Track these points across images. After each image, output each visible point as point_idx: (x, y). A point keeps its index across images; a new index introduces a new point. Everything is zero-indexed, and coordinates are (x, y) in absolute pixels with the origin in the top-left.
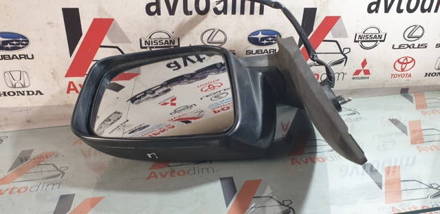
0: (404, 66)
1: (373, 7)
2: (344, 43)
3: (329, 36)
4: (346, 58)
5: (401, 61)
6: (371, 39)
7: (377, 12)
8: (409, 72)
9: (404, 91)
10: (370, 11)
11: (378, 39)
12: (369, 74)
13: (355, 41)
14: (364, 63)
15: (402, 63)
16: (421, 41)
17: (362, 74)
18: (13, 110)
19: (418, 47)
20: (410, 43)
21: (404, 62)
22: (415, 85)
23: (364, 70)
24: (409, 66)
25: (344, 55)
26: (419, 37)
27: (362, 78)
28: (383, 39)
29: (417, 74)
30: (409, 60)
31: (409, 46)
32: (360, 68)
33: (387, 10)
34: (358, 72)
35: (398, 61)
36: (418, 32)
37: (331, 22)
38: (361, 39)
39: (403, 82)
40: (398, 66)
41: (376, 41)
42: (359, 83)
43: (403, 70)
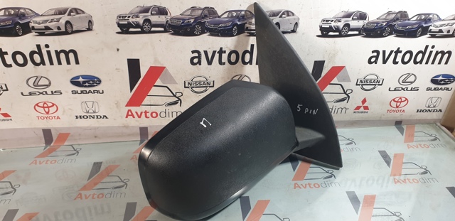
0: (398, 104)
1: (373, 60)
2: (347, 86)
3: (335, 81)
4: (349, 97)
5: (396, 100)
6: (370, 83)
7: (376, 63)
8: (403, 109)
9: (398, 124)
10: (370, 62)
11: (377, 83)
12: (368, 109)
13: (357, 85)
14: (364, 101)
15: (397, 102)
16: (413, 86)
17: (362, 109)
18: (85, 129)
19: (411, 90)
20: (404, 87)
21: (399, 101)
22: (408, 118)
23: (364, 106)
24: (403, 104)
25: (347, 95)
26: (412, 83)
27: (362, 112)
28: (380, 83)
29: (409, 110)
30: (403, 99)
31: (403, 89)
32: (361, 104)
33: (385, 62)
34: (358, 108)
35: (394, 100)
36: (412, 79)
37: (336, 70)
38: (362, 83)
39: (398, 116)
40: (394, 104)
41: (375, 85)
42: (358, 116)
43: (397, 107)
